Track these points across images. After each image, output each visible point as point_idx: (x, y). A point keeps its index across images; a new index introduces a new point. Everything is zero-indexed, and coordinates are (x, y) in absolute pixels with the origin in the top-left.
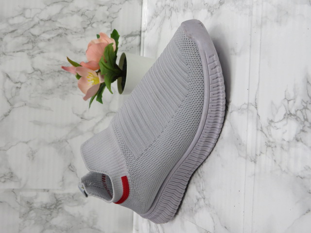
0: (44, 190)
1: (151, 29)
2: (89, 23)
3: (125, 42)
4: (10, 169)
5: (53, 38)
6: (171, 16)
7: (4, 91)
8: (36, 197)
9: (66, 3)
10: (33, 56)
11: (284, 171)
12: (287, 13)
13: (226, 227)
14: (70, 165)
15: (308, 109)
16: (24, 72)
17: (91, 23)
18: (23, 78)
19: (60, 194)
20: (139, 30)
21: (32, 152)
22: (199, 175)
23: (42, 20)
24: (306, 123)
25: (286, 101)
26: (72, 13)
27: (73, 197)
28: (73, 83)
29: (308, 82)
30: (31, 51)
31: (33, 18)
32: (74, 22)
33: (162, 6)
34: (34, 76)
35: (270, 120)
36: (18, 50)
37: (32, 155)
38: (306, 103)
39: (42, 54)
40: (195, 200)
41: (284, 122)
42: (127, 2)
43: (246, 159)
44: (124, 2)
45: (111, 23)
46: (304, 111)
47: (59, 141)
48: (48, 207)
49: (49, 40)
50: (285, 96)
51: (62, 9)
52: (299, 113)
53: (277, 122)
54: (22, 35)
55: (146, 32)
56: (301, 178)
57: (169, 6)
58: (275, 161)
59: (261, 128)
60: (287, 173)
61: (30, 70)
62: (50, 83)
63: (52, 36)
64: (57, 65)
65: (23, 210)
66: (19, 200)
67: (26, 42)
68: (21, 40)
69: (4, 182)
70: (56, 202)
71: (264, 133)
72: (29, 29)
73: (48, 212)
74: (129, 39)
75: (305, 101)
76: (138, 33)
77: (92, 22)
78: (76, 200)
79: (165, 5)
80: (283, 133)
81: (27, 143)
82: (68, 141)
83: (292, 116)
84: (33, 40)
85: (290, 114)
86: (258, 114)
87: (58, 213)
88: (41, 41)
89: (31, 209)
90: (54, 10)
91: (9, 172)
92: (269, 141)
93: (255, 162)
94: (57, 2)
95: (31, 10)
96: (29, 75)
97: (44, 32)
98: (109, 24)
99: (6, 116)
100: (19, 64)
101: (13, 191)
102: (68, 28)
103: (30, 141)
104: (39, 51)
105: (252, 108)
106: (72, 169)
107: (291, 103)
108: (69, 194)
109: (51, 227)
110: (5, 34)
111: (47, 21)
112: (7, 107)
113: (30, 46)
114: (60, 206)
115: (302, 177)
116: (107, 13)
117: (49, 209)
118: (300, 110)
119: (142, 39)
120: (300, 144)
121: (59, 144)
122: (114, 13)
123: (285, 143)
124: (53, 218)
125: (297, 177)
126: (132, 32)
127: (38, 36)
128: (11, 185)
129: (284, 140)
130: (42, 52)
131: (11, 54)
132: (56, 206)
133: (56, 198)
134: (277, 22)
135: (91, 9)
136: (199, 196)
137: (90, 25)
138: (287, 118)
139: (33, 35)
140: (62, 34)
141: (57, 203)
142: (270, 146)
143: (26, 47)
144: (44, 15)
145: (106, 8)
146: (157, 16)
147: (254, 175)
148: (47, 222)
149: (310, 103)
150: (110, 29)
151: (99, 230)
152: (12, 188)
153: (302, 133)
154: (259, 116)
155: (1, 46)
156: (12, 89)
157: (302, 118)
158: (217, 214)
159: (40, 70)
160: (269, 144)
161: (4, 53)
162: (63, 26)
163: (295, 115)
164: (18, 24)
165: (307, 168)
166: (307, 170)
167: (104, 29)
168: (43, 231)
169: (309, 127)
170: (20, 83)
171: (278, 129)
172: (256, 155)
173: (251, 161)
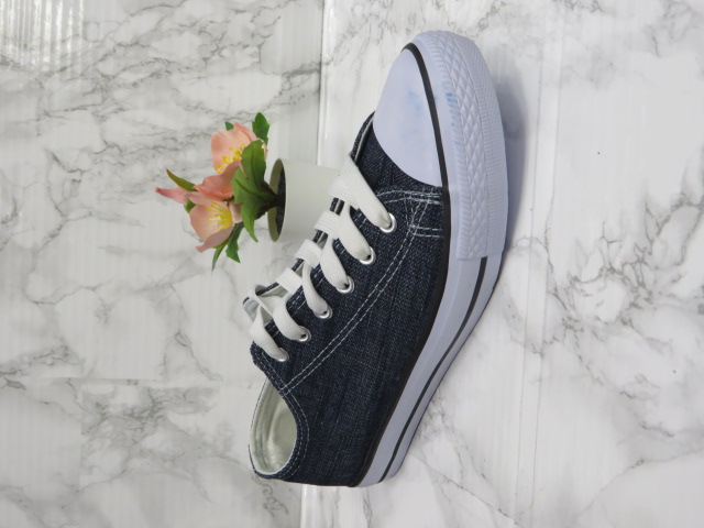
0: (129, 381)
1: (341, 60)
2: (214, 47)
3: (287, 86)
4: (62, 339)
5: (142, 80)
6: (382, 38)
7: (49, 188)
8: (113, 395)
9: (167, 9)
10: (103, 119)
11: (598, 380)
12: (611, 64)
13: (483, 476)
14: (179, 334)
15: (646, 263)
16: (86, 150)
17: (218, 48)
18: (85, 162)
19: (159, 390)
20: (317, 61)
21: (105, 306)
23: (120, 45)
24: (641, 290)
25: (605, 243)
26: (181, 29)
27: (184, 395)
28: (184, 170)
29: (647, 210)
30: (99, 108)
31: (102, 41)
32: (185, 47)
33: (363, 15)
34: (106, 158)
35: (573, 276)
36: (76, 105)
37: (105, 313)
38: (643, 252)
39: (121, 114)
41: (601, 283)
42: (292, 3)
43: (525, 346)
44: (286, 3)
45: (260, 47)
46: (638, 266)
47: (157, 286)
48: (136, 415)
49: (135, 84)
50: (603, 232)
51: (160, 21)
52: (628, 268)
53: (586, 282)
54: (82, 75)
55: (332, 64)
56: (629, 396)
57: (378, 17)
58: (580, 358)
59: (556, 290)
60: (602, 384)
61: (98, 146)
62: (137, 172)
63: (142, 76)
64: (152, 135)
65: (89, 420)
66: (80, 400)
67: (90, 90)
68: (79, 85)
69: (52, 364)
70: (151, 405)
71: (560, 300)
72: (94, 64)
73: (137, 424)
74: (297, 79)
75: (641, 248)
76: (314, 66)
77: (221, 45)
78: (191, 402)
79: (371, 14)
80: (598, 305)
81: (94, 289)
82: (175, 286)
83: (616, 275)
84: (104, 85)
85: (612, 270)
86: (549, 263)
87: (155, 426)
88: (119, 86)
89: (104, 417)
90: (145, 23)
91: (62, 347)
92: (570, 318)
93: (542, 355)
94: (150, 8)
95: (98, 24)
96: (97, 156)
97: (125, 70)
98: (256, 49)
99: (53, 236)
100: (76, 134)
101: (69, 382)
102: (172, 59)
103: (100, 285)
104: (116, 107)
105: (540, 248)
107: (614, 246)
108: (176, 389)
109: (142, 453)
110: (49, 74)
111: (131, 45)
112: (54, 219)
113: (98, 98)
114: (158, 414)
115: (631, 394)
116: (252, 27)
117: (139, 418)
118: (631, 264)
119: (323, 79)
120: (627, 330)
121: (157, 293)
122: (265, 27)
123: (599, 325)
124: (147, 435)
125: (622, 393)
126: (302, 67)
127: (114, 77)
128: (66, 371)
129: (598, 319)
130: (121, 109)
131: (62, 114)
132: (153, 412)
133: (151, 397)
135: (219, 19)
137: (216, 53)
138: (606, 276)
139: (103, 75)
140: (161, 72)
141: (154, 406)
142: (571, 328)
143: (89, 100)
144: (125, 36)
145: (248, 16)
146: (353, 34)
147: (540, 380)
148: (135, 442)
149: (650, 253)
150: (257, 60)
151: (236, 462)
152: (68, 376)
153: (634, 309)
154: (552, 267)
155: (40, 99)
156: (64, 184)
157: (634, 279)
158: (467, 448)
159: (117, 146)
160: (570, 325)
161: (47, 114)
162: (163, 57)
163: (621, 273)
164: (74, 54)
165: (641, 380)
166: (640, 382)
167: (244, 59)
168: (127, 460)
169: (648, 300)
170: (79, 172)
171: (587, 295)
172: (545, 342)
173: (535, 352)
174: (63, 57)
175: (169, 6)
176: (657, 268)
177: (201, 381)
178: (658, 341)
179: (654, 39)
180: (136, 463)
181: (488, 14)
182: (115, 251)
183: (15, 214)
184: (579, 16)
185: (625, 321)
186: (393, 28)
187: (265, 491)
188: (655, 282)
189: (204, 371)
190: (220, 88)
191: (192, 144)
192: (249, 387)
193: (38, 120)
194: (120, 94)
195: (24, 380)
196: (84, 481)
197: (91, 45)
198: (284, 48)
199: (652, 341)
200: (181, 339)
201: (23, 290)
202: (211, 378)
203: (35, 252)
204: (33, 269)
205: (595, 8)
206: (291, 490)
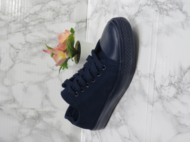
0: (32, 109)
1: (93, 19)
2: (57, 15)
3: (77, 26)
4: (13, 97)
5: (36, 24)
6: (106, 14)
7: (10, 54)
8: (27, 113)
10: (25, 35)
11: (168, 112)
12: (172, 30)
13: (136, 137)
14: (46, 96)
15: (181, 83)
16: (20, 43)
18: (20, 47)
19: (40, 111)
21: (25, 88)
23: (30, 14)
24: (179, 89)
25: (170, 77)
26: (48, 10)
27: (48, 113)
29: (181, 69)
30: (24, 32)
31: (26, 13)
32: (49, 15)
33: (100, 7)
34: (26, 46)
35: (161, 84)
36: (18, 31)
37: (25, 90)
38: (180, 80)
39: (30, 34)
40: (119, 120)
41: (169, 87)
42: (79, 3)
43: (148, 103)
44: (77, 3)
45: (70, 15)
46: (179, 83)
47: (40, 82)
48: (34, 118)
49: (34, 25)
50: (170, 74)
51: (42, 8)
52: (176, 84)
53: (165, 87)
54: (20, 22)
55: (90, 20)
56: (176, 117)
57: (104, 8)
58: (163, 106)
59: (157, 88)
60: (169, 113)
61: (24, 42)
62: (35, 50)
63: (36, 23)
64: (39, 40)
65: (21, 119)
66: (18, 114)
67: (22, 26)
68: (19, 25)
69: (11, 104)
71: (158, 91)
72: (23, 19)
73: (34, 121)
74: (80, 24)
75: (180, 78)
76: (85, 20)
77: (59, 15)
78: (49, 115)
79: (102, 7)
80: (168, 93)
81: (22, 83)
82: (45, 82)
84: (26, 25)
85: (172, 84)
86: (155, 81)
87: (39, 121)
88: (30, 26)
89: (25, 118)
90: (38, 8)
91: (13, 99)
92: (160, 96)
93: (153, 105)
94: (39, 4)
95: (24, 8)
96: (23, 45)
97: (32, 21)
98: (68, 16)
99: (11, 68)
100: (18, 39)
101: (15, 108)
102: (45, 18)
103: (24, 81)
104: (29, 31)
105: (152, 77)
107: (172, 78)
108: (45, 111)
109: (36, 129)
110: (10, 22)
111: (33, 14)
112: (11, 63)
113: (24, 29)
114: (41, 118)
116: (67, 9)
117: (35, 119)
119: (87, 24)
120: (176, 100)
121: (40, 84)
122: (71, 9)
123: (168, 98)
124: (37, 124)
125: (174, 116)
126: (81, 21)
127: (29, 23)
128: (14, 106)
129: (168, 96)
130: (31, 32)
131: (14, 33)
133: (38, 113)
134: (166, 34)
135: (58, 7)
136: (121, 118)
137: (57, 17)
138: (170, 85)
139: (25, 23)
140: (42, 22)
141: (39, 116)
143: (22, 29)
144: (32, 12)
145: (67, 6)
146: (97, 12)
147: (152, 112)
148: (34, 126)
149: (182, 80)
150: (69, 18)
151: (62, 132)
152: (15, 107)
153: (178, 94)
154: (155, 82)
155: (8, 29)
156: (14, 53)
157: (177, 86)
158: (131, 129)
159: (29, 43)
160: (160, 97)
162: (42, 17)
163: (174, 85)
164: (18, 16)
165: (179, 112)
166: (179, 113)
167: (65, 18)
168: (31, 131)
169: (181, 92)
170: (18, 50)
171: (165, 90)
172: (153, 102)
173: (151, 104)
174: (14, 17)
175: (44, 3)
176: (184, 84)
177: (52, 109)
178: (184, 103)
179: (183, 25)
180: (34, 132)
181: (137, 12)
182: (28, 72)
184: (163, 16)
185: (176, 98)
186: (109, 12)
187: (70, 140)
188: (183, 88)
189: (53, 106)
190: (58, 26)
193: (7, 35)
194: (30, 28)
195: (3, 108)
196: (19, 136)
197: (22, 14)
198: (76, 15)
199: (182, 103)
200: (47, 97)
201: (3, 83)
202: (55, 108)
203: (6, 72)
204: (5, 77)
205: (168, 15)
206: (77, 140)
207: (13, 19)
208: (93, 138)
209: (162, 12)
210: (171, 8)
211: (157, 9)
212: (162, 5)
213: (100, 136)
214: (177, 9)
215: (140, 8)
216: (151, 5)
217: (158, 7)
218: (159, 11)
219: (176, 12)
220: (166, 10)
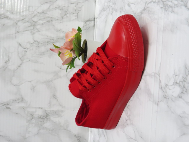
0: (40, 108)
1: (101, 18)
2: (65, 14)
3: (85, 25)
4: (21, 96)
5: (44, 23)
6: (113, 13)
7: (18, 53)
8: (35, 112)
10: (33, 34)
12: (177, 27)
13: (141, 137)
15: (185, 82)
16: (28, 42)
17: (66, 14)
18: (28, 46)
19: (48, 111)
20: (94, 18)
21: (33, 87)
22: (127, 107)
23: (38, 13)
24: (184, 89)
25: (175, 76)
26: (56, 8)
27: (55, 112)
29: (186, 68)
30: (32, 31)
31: (34, 12)
32: (57, 14)
33: (107, 6)
34: (34, 45)
35: (166, 84)
36: (26, 30)
37: (33, 89)
38: (185, 79)
39: (38, 33)
40: (125, 120)
41: (173, 86)
42: (87, 1)
43: (153, 102)
44: (85, 1)
45: (77, 13)
46: (183, 82)
47: (48, 81)
49: (42, 24)
50: (174, 73)
51: (50, 6)
52: (181, 83)
53: (170, 86)
54: (28, 21)
55: (98, 18)
57: (112, 7)
58: (168, 106)
59: (162, 87)
60: (174, 113)
61: (32, 41)
62: (43, 49)
63: (44, 22)
64: (47, 39)
65: (29, 118)
66: (26, 113)
67: (30, 25)
68: (27, 24)
69: (18, 103)
70: (46, 115)
71: (163, 90)
72: (31, 18)
73: (42, 120)
74: (88, 23)
75: (184, 77)
78: (57, 114)
79: (109, 6)
80: (173, 92)
81: (30, 82)
82: (53, 81)
84: (34, 24)
85: (177, 83)
86: (160, 80)
87: (47, 121)
88: (38, 25)
89: (33, 118)
90: (45, 7)
91: (21, 98)
92: (165, 95)
93: (158, 105)
94: (47, 2)
95: (32, 7)
96: (32, 44)
97: (40, 20)
98: (76, 14)
99: (19, 67)
100: (26, 38)
101: (23, 108)
102: (53, 17)
103: (32, 81)
105: (158, 76)
106: (55, 97)
107: (177, 77)
108: (53, 110)
109: (43, 128)
110: (19, 21)
111: (42, 13)
112: (20, 62)
113: (32, 28)
114: (48, 117)
115: (181, 116)
116: (75, 8)
117: (43, 118)
118: (182, 82)
119: (95, 23)
120: (180, 99)
121: (48, 83)
122: (79, 8)
124: (45, 123)
125: (179, 116)
126: (89, 19)
127: (37, 22)
128: (22, 105)
129: (173, 96)
130: (38, 31)
131: (22, 32)
132: (46, 117)
133: (46, 112)
134: (171, 31)
135: (66, 6)
136: (127, 118)
138: (175, 84)
139: (33, 21)
140: (50, 20)
142: (166, 98)
143: (30, 28)
144: (40, 10)
145: (74, 5)
146: (104, 11)
147: (157, 111)
148: (41, 125)
149: (187, 79)
150: (77, 17)
151: (70, 131)
153: (182, 94)
154: (161, 81)
155: (16, 28)
156: (22, 52)
157: (182, 85)
158: (137, 129)
159: (37, 41)
160: (165, 97)
161: (18, 32)
162: (50, 16)
163: (179, 84)
164: (26, 15)
165: (184, 112)
167: (73, 17)
168: (39, 130)
169: (186, 91)
170: (26, 49)
171: (170, 89)
172: (158, 101)
173: (156, 104)
174: (23, 16)
175: (52, 2)
176: (188, 83)
177: (60, 108)
179: (188, 22)
180: (42, 131)
181: (143, 10)
182: (36, 71)
183: (9, 60)
184: (168, 13)
185: (180, 97)
186: (116, 10)
187: (78, 140)
188: (188, 87)
189: (61, 105)
190: (66, 25)
191: (58, 41)
192: (74, 110)
193: (15, 34)
194: (38, 27)
195: (11, 107)
196: (27, 135)
197: (30, 13)
198: (84, 14)
199: (187, 102)
200: (54, 96)
201: (11, 82)
202: (63, 108)
203: (14, 71)
204: (14, 76)
205: (173, 11)
206: (85, 139)
207: (22, 18)
208: (100, 138)
209: (167, 9)
210: (176, 5)
211: (162, 6)
212: (167, 2)
213: (107, 136)
214: (182, 5)
215: (145, 5)
216: (157, 2)
217: (164, 4)
218: (164, 7)
219: (181, 8)
220: (171, 7)
